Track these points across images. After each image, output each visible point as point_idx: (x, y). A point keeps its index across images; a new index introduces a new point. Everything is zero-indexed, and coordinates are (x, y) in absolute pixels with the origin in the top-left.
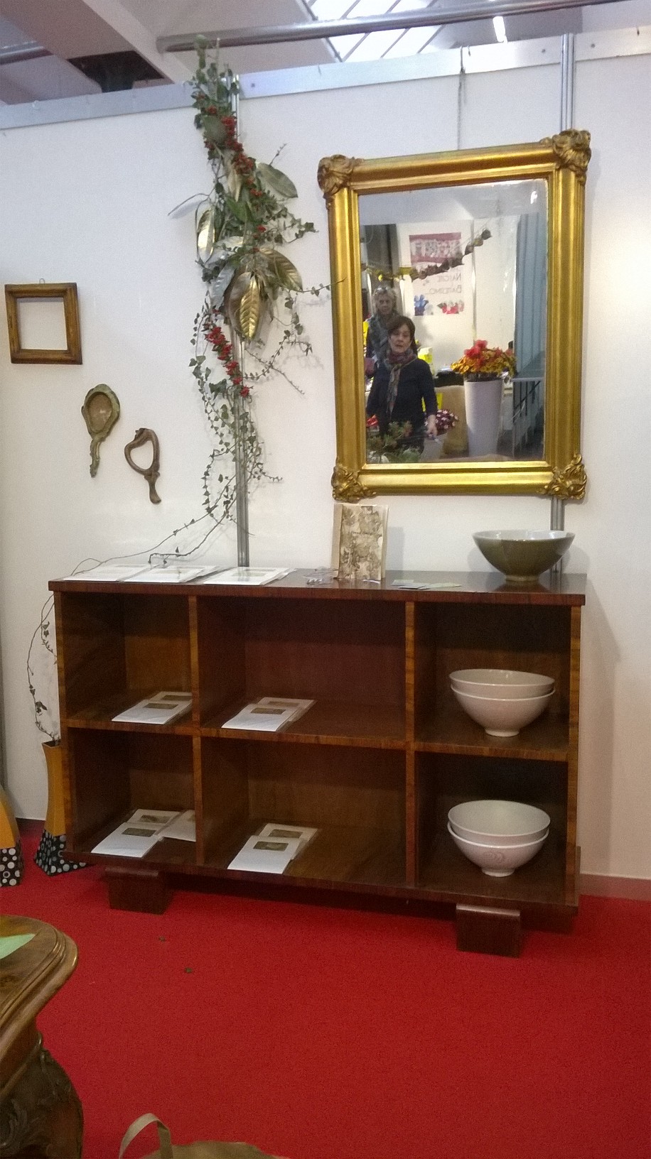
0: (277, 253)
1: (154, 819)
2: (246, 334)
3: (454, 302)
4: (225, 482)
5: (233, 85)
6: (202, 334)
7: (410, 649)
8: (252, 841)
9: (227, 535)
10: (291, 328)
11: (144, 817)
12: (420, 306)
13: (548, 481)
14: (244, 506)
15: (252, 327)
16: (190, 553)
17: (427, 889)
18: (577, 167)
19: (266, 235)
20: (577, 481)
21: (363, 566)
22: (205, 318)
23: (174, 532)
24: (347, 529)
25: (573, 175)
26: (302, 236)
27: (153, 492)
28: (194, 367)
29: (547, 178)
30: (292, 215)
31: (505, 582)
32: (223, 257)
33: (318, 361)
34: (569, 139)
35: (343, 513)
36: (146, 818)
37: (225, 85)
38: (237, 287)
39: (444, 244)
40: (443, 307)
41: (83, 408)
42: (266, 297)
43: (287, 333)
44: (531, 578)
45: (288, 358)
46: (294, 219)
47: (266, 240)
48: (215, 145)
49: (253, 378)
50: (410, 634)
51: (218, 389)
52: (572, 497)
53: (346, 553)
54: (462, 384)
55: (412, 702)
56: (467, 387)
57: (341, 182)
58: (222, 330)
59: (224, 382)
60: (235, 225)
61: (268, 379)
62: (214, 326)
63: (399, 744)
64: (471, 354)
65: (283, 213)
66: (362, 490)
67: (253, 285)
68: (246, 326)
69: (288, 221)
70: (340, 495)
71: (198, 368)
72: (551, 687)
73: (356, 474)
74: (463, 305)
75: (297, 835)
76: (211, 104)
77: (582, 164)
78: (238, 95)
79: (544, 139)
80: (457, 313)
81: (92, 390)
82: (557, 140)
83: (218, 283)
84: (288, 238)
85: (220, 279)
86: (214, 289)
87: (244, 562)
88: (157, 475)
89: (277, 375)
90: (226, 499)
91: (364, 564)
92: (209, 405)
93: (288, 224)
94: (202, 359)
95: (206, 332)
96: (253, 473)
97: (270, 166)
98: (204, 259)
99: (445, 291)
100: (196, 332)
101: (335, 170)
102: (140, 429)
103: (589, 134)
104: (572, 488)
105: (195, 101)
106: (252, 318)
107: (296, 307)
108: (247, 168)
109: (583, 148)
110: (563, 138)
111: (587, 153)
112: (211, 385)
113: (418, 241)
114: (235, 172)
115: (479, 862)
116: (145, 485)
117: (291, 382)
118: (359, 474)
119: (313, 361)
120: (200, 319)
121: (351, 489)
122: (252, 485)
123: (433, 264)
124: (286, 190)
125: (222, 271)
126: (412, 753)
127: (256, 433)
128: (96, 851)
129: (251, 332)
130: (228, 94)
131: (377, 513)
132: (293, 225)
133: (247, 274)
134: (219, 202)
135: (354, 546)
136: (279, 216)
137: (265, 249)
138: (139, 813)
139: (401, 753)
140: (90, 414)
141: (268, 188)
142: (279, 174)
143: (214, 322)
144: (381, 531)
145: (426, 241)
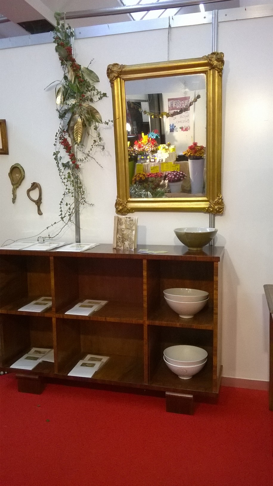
0: (91, 106)
1: (40, 352)
2: (77, 141)
3: (186, 126)
4: (69, 206)
5: (71, 33)
6: (58, 141)
7: (145, 280)
8: (80, 362)
9: (71, 229)
10: (97, 139)
11: (35, 351)
12: (172, 128)
13: (208, 206)
14: (78, 216)
15: (79, 139)
16: (54, 237)
17: (154, 385)
18: (218, 68)
19: (86, 98)
20: (220, 206)
21: (127, 243)
22: (60, 135)
23: (47, 228)
24: (120, 227)
25: (216, 72)
26: (101, 99)
27: (39, 210)
28: (55, 156)
29: (205, 73)
30: (97, 90)
31: (188, 250)
32: (66, 108)
33: (109, 154)
34: (215, 56)
35: (118, 220)
36: (36, 352)
37: (68, 33)
38: (73, 121)
39: (183, 102)
40: (182, 128)
41: (9, 173)
42: (85, 125)
43: (95, 141)
44: (199, 249)
45: (96, 152)
46: (98, 91)
47: (86, 101)
48: (64, 60)
49: (81, 161)
50: (145, 274)
51: (65, 165)
52: (218, 213)
53: (119, 237)
54: (188, 161)
55: (146, 303)
56: (190, 162)
57: (117, 75)
58: (67, 140)
59: (68, 162)
60: (72, 94)
61: (88, 161)
62: (64, 138)
63: (141, 322)
64: (191, 148)
65: (93, 89)
66: (128, 209)
67: (79, 120)
68: (77, 138)
69: (95, 92)
70: (119, 212)
71: (57, 156)
72: (207, 296)
73: (125, 203)
74: (189, 128)
75: (100, 360)
76: (62, 41)
77: (221, 67)
78: (74, 37)
79: (204, 56)
80: (187, 131)
81: (13, 166)
82: (209, 56)
83: (65, 119)
84: (96, 100)
85: (66, 117)
86: (64, 122)
87: (78, 241)
88: (41, 203)
89: (92, 159)
90: (69, 214)
91: (127, 242)
92: (61, 173)
93: (95, 93)
94: (58, 152)
95: (61, 141)
96: (81, 202)
97: (87, 68)
98: (59, 109)
99: (182, 122)
100: (56, 141)
101: (114, 70)
102: (33, 183)
103: (223, 54)
104: (218, 209)
105: (54, 40)
106: (80, 135)
107: (99, 130)
108: (77, 69)
109: (221, 60)
110: (212, 56)
111: (223, 62)
112: (63, 164)
113: (172, 101)
114: (72, 71)
115: (177, 373)
116: (36, 207)
117: (97, 163)
118: (127, 202)
119: (107, 153)
120: (58, 135)
121: (123, 209)
122: (81, 207)
123: (176, 111)
124: (94, 78)
125: (67, 114)
126: (146, 325)
127: (82, 185)
128: (12, 367)
129: (79, 141)
130: (69, 37)
131: (132, 220)
132: (97, 94)
133: (77, 115)
134: (66, 84)
135: (123, 234)
136: (92, 90)
137: (85, 105)
138: (33, 350)
139: (142, 326)
140: (12, 176)
141: (87, 78)
142: (91, 72)
143: (64, 136)
144: (134, 228)
145: (175, 101)
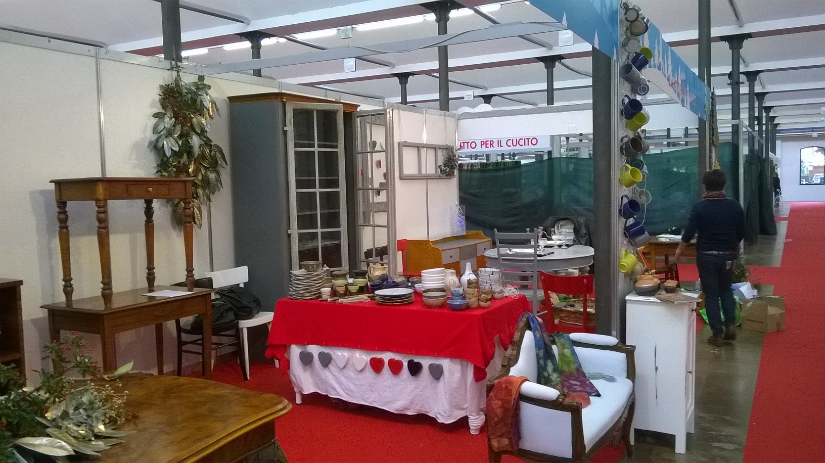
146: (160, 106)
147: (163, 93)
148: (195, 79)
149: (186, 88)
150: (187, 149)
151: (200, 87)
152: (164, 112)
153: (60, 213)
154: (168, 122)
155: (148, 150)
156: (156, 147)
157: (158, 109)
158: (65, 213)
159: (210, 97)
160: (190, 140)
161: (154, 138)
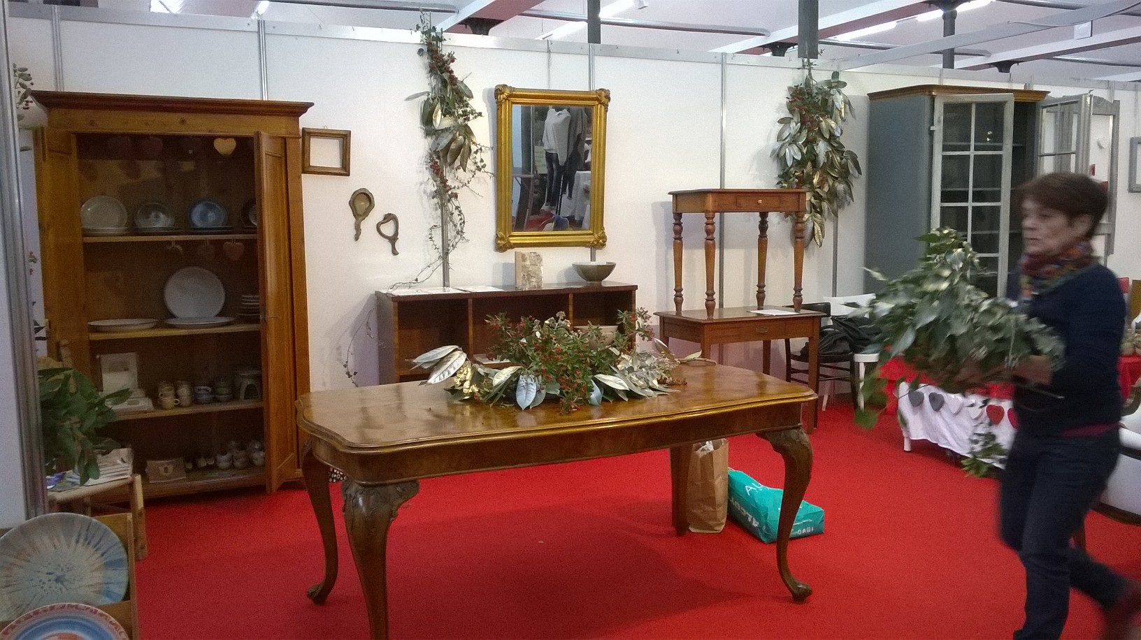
13: (592, 240)
16: (424, 281)
20: (604, 239)
22: (428, 156)
24: (523, 264)
25: (603, 107)
26: (477, 118)
27: (393, 248)
34: (602, 92)
35: (522, 256)
41: (349, 202)
44: (599, 282)
50: (571, 308)
52: (601, 246)
53: (524, 275)
57: (506, 98)
65: (467, 105)
66: (513, 244)
69: (470, 110)
70: (500, 247)
77: (606, 104)
81: (356, 191)
83: (440, 139)
84: (471, 118)
85: (442, 137)
87: (447, 284)
88: (397, 239)
91: (534, 280)
97: (463, 82)
98: (436, 127)
101: (504, 91)
102: (387, 214)
110: (599, 91)
111: (609, 99)
116: (389, 246)
117: (471, 190)
118: (509, 237)
121: (506, 244)
124: (468, 94)
125: (442, 133)
131: (539, 255)
132: (472, 112)
133: (461, 137)
135: (528, 271)
136: (464, 106)
140: (354, 205)
142: (466, 86)
144: (542, 264)
146: (787, 110)
147: (791, 95)
148: (827, 76)
149: (817, 88)
150: (811, 157)
151: (834, 85)
152: (790, 116)
153: (675, 224)
154: (794, 126)
155: (771, 160)
156: (779, 157)
157: (785, 114)
158: (680, 224)
159: (844, 95)
160: (815, 147)
161: (778, 145)
